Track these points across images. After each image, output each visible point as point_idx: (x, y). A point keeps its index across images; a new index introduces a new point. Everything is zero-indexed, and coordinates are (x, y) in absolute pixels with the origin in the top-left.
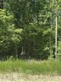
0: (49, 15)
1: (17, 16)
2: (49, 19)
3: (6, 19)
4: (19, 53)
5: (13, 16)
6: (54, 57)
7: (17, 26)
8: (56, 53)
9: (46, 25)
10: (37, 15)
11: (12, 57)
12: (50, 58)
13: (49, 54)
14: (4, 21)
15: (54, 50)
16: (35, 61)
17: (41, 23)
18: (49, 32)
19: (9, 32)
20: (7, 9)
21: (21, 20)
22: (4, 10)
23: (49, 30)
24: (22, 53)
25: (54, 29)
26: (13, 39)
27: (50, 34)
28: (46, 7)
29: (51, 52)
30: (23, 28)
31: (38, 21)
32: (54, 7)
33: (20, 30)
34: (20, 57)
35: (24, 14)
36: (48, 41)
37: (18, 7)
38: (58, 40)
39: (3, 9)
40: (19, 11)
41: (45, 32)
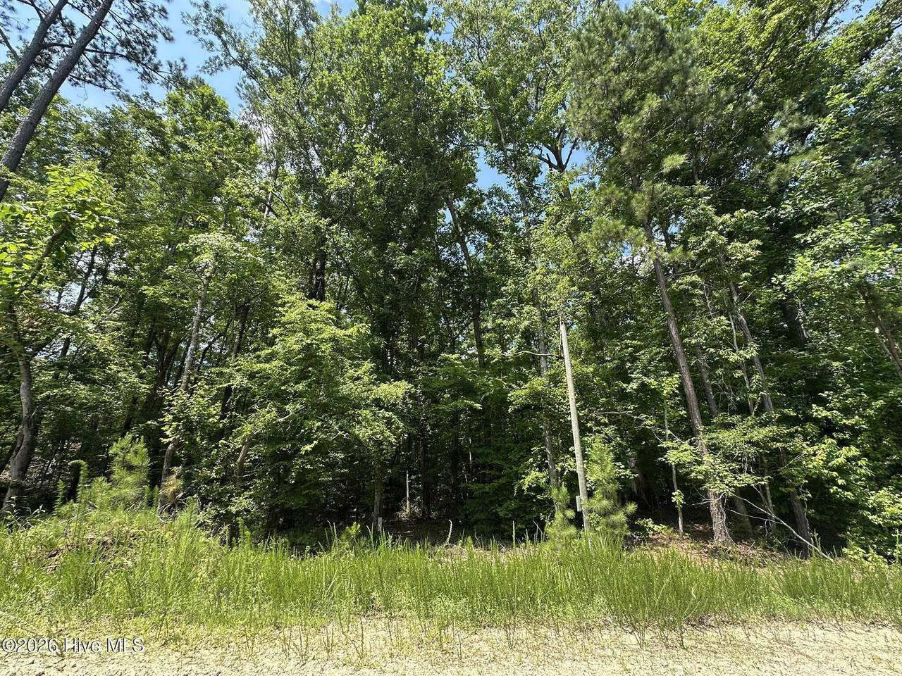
0: (527, 317)
1: (384, 327)
2: (528, 335)
3: (333, 339)
4: (390, 510)
5: (364, 328)
6: (578, 521)
7: (385, 373)
8: (581, 498)
9: (518, 362)
10: (476, 319)
11: (354, 529)
12: (556, 527)
13: (548, 505)
14: (327, 348)
15: (571, 482)
16: (479, 552)
17: (495, 352)
18: (536, 395)
19: (345, 399)
20: (341, 299)
21: (402, 344)
22: (327, 305)
23: (538, 383)
24: (407, 511)
25: (556, 380)
26: (362, 433)
27: (539, 405)
28: (509, 286)
29: (559, 494)
30: (410, 378)
31: (480, 345)
32: (548, 288)
33: (395, 390)
34: (395, 527)
35: (416, 318)
36: (537, 437)
37: (390, 288)
38: (584, 430)
39: (322, 299)
40: (394, 304)
41: (518, 395)
